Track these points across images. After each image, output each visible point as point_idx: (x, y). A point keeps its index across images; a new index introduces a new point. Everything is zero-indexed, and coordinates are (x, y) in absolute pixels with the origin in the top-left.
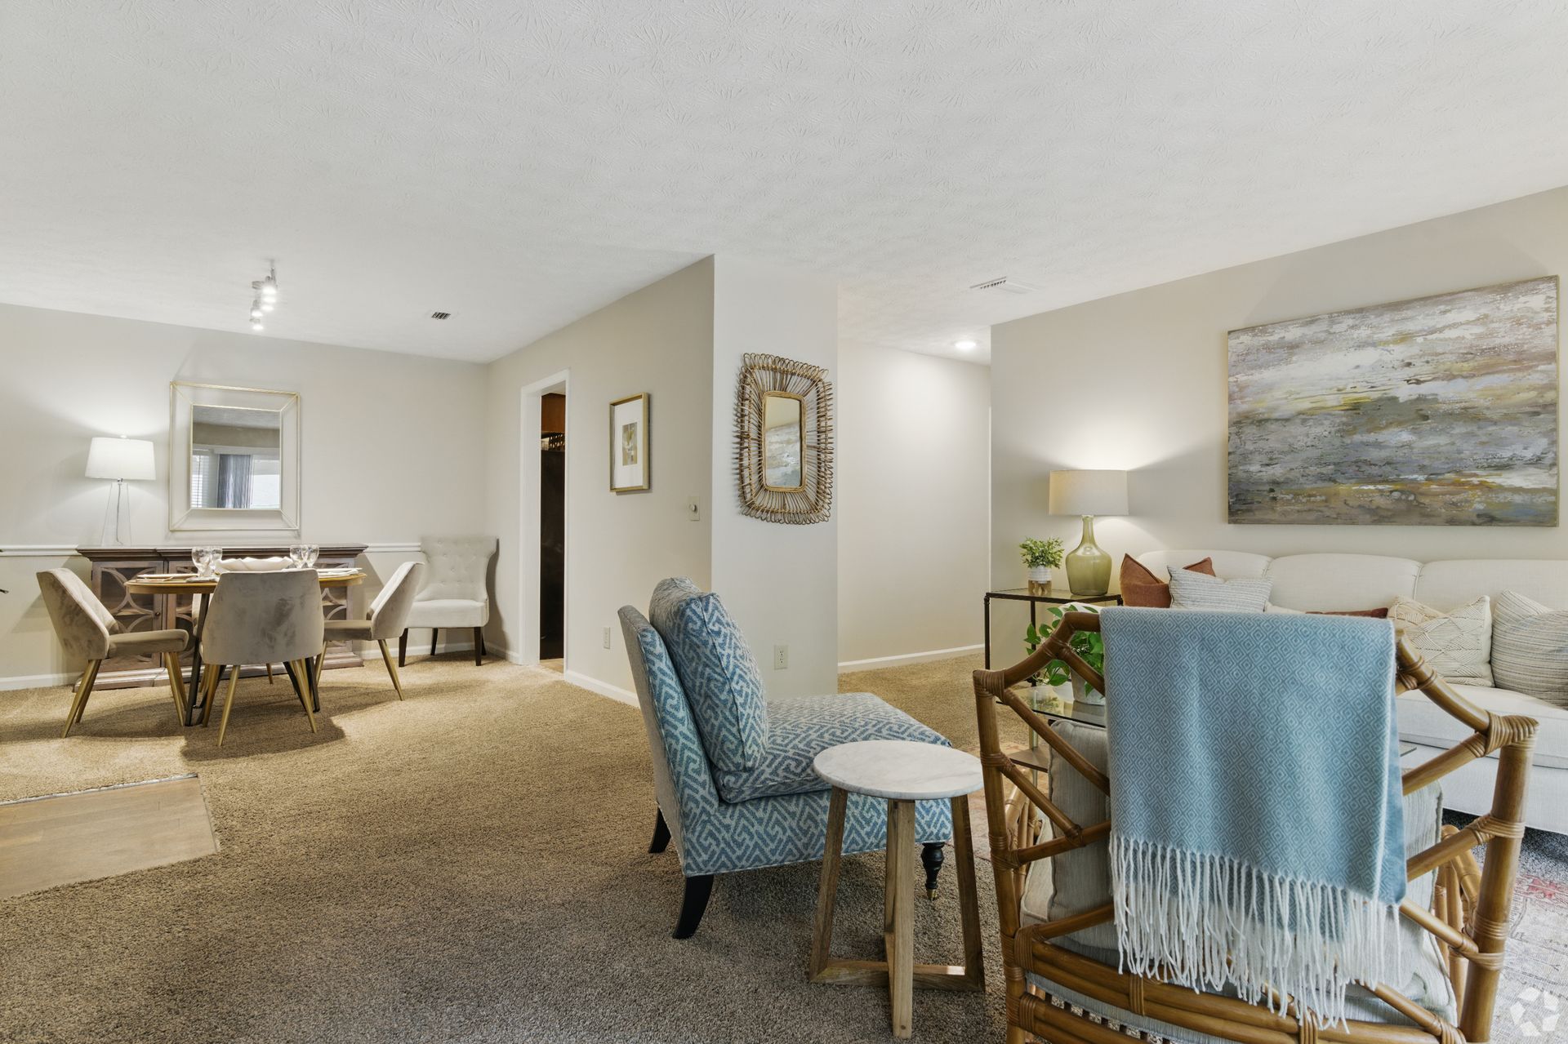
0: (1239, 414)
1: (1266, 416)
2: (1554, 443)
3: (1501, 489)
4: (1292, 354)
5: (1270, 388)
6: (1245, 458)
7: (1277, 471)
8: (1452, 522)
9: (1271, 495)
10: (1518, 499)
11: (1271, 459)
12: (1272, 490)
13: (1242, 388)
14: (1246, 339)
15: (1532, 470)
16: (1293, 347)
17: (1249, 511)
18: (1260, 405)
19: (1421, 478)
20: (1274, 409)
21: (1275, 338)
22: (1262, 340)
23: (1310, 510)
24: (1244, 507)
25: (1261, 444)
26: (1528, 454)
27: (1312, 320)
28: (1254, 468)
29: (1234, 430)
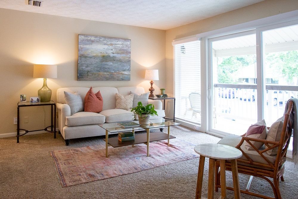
0: (81, 54)
1: (87, 56)
2: (130, 67)
3: (124, 74)
4: (92, 43)
5: (88, 49)
6: (82, 65)
7: (89, 69)
8: (118, 80)
9: (87, 74)
10: (126, 76)
11: (88, 66)
12: (87, 73)
13: (82, 48)
14: (83, 37)
15: (128, 71)
16: (93, 42)
17: (83, 78)
18: (86, 53)
19: (114, 72)
20: (88, 55)
21: (89, 38)
22: (86, 38)
23: (95, 78)
24: (81, 77)
25: (85, 62)
26: (127, 69)
27: (96, 36)
28: (84, 68)
29: (79, 58)
